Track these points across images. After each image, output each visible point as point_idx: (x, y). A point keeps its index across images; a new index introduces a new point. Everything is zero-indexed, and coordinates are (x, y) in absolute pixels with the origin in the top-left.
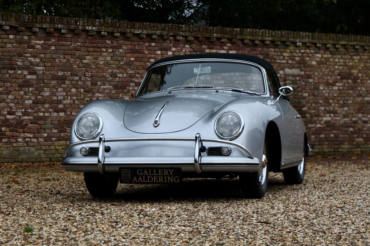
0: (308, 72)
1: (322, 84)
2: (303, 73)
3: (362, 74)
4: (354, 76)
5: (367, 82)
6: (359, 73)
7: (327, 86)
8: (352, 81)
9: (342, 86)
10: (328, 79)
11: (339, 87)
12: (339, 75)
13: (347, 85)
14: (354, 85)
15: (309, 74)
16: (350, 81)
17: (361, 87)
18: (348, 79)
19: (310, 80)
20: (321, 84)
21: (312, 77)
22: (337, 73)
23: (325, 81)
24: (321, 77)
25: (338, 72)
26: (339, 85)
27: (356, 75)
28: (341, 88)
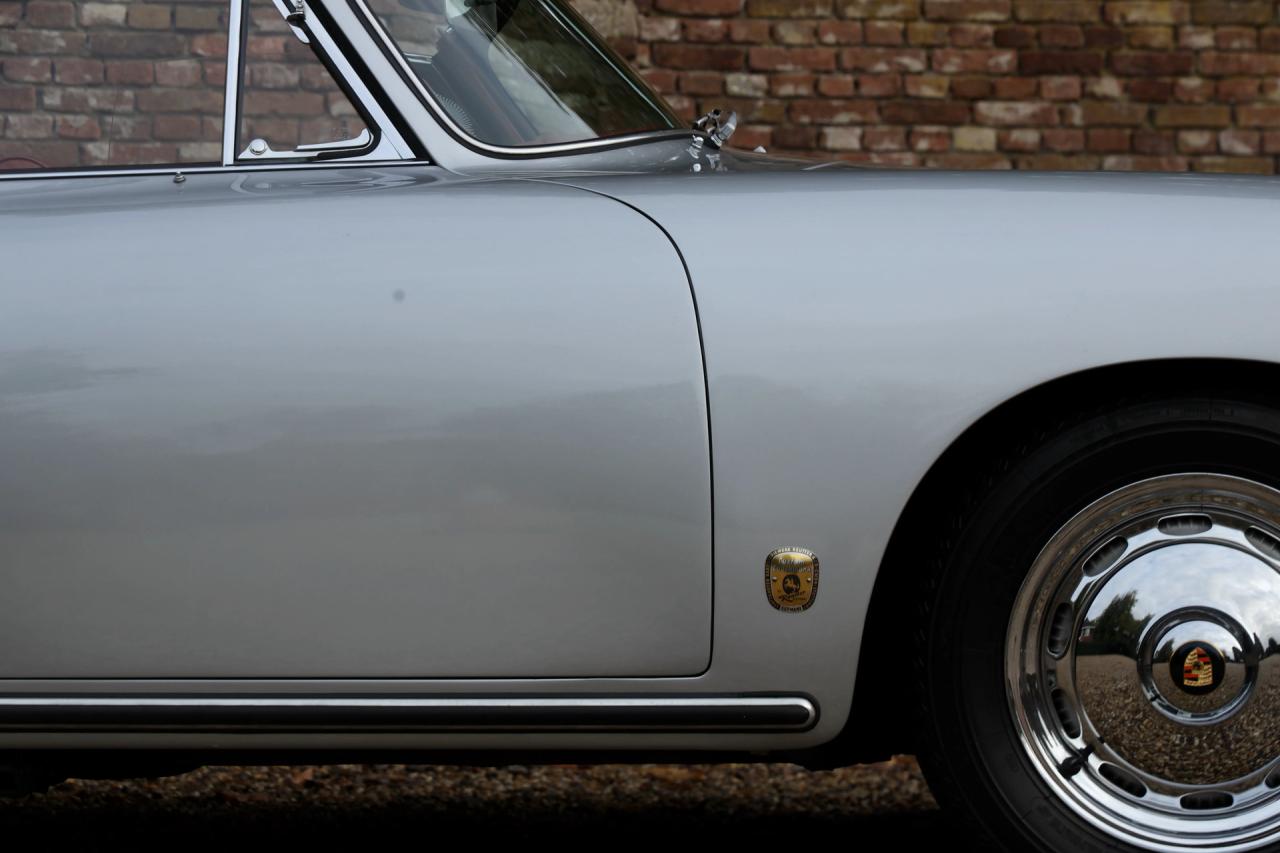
0: (716, 23)
1: (846, 109)
2: (668, 28)
3: (1222, 30)
4: (1144, 47)
5: (1261, 89)
6: (1195, 23)
7: (893, 121)
8: (1126, 89)
9: (1038, 122)
10: (905, 72)
11: (1005, 127)
12: (1001, 40)
13: (1077, 115)
14: (1151, 115)
15: (727, 37)
16: (1109, 86)
17: (1216, 129)
18: (1090, 70)
19: (738, 83)
20: (836, 111)
21: (756, 62)
22: (989, 30)
23: (869, 89)
24: (838, 57)
25: (993, 22)
26: (1009, 118)
27: (1161, 38)
28: (1030, 137)
